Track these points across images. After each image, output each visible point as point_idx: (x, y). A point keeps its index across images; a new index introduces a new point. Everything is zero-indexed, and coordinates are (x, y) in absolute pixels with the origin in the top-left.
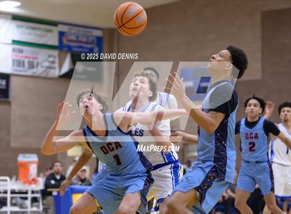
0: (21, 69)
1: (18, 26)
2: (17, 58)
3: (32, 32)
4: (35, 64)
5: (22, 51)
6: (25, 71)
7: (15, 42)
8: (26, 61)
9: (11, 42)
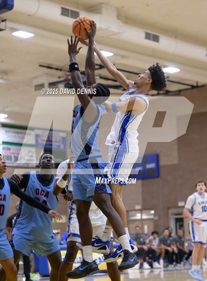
0: (9, 161)
1: (6, 132)
2: (6, 154)
3: (17, 135)
5: (9, 149)
6: (12, 163)
7: (4, 143)
8: (13, 156)
9: (1, 143)
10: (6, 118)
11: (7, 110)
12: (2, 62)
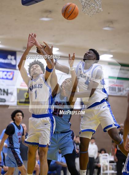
0: (114, 92)
4: (122, 89)
6: (116, 93)
8: (117, 87)
10: (112, 58)
11: (112, 51)
12: (109, 13)
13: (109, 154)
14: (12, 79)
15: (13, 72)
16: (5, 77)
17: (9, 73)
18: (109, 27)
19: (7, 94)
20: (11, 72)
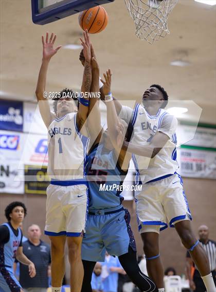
0: (189, 171)
2: (185, 161)
3: (199, 136)
4: (203, 166)
5: (189, 155)
6: (194, 173)
7: (183, 146)
8: (194, 164)
12: (181, 37)
13: (181, 277)
14: (15, 149)
15: (18, 137)
16: (4, 145)
17: (11, 139)
18: (181, 60)
19: (8, 175)
20: (13, 136)
